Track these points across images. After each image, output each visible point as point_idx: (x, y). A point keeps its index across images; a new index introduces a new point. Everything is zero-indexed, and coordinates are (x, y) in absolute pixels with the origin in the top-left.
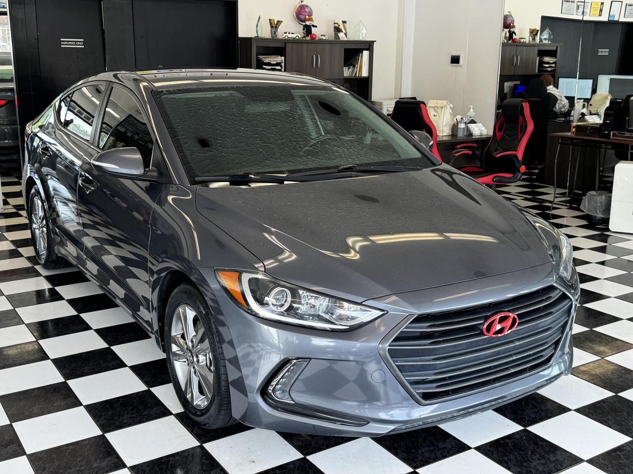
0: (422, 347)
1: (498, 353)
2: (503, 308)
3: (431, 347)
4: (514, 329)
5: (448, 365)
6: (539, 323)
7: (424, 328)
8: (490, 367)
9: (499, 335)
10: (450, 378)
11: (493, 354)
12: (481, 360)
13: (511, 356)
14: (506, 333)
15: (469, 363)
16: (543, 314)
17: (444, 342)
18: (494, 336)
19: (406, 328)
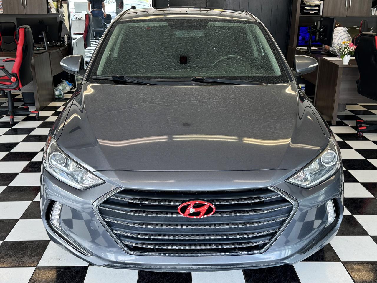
0: (121, 212)
1: (199, 230)
2: (203, 197)
3: (131, 214)
4: (210, 215)
5: (148, 230)
6: (244, 216)
7: (127, 199)
8: (195, 240)
9: (195, 217)
10: (154, 240)
11: (193, 230)
12: (180, 232)
13: (212, 235)
14: (202, 217)
15: (169, 232)
16: (250, 209)
17: (144, 212)
18: (189, 217)
19: (114, 195)
